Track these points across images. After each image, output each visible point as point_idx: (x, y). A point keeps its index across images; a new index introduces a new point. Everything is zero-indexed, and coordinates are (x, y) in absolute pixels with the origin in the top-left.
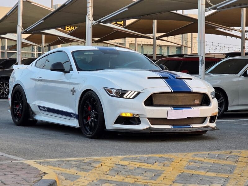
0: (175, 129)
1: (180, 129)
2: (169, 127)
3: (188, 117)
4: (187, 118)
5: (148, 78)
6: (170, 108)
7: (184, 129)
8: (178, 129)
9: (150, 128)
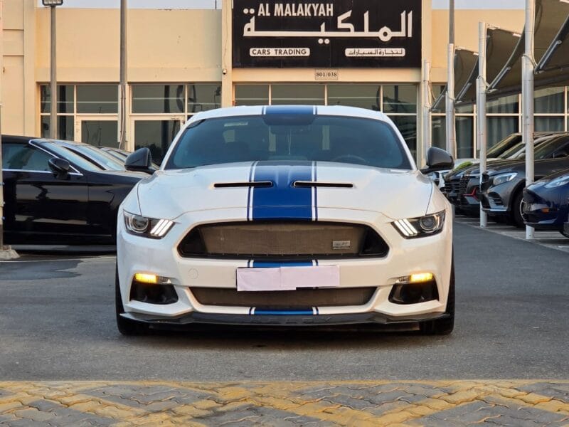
0: (259, 319)
1: (276, 318)
2: (245, 311)
3: (299, 286)
4: (297, 288)
5: (217, 186)
6: (244, 263)
7: (287, 318)
8: (271, 318)
9: (193, 314)
